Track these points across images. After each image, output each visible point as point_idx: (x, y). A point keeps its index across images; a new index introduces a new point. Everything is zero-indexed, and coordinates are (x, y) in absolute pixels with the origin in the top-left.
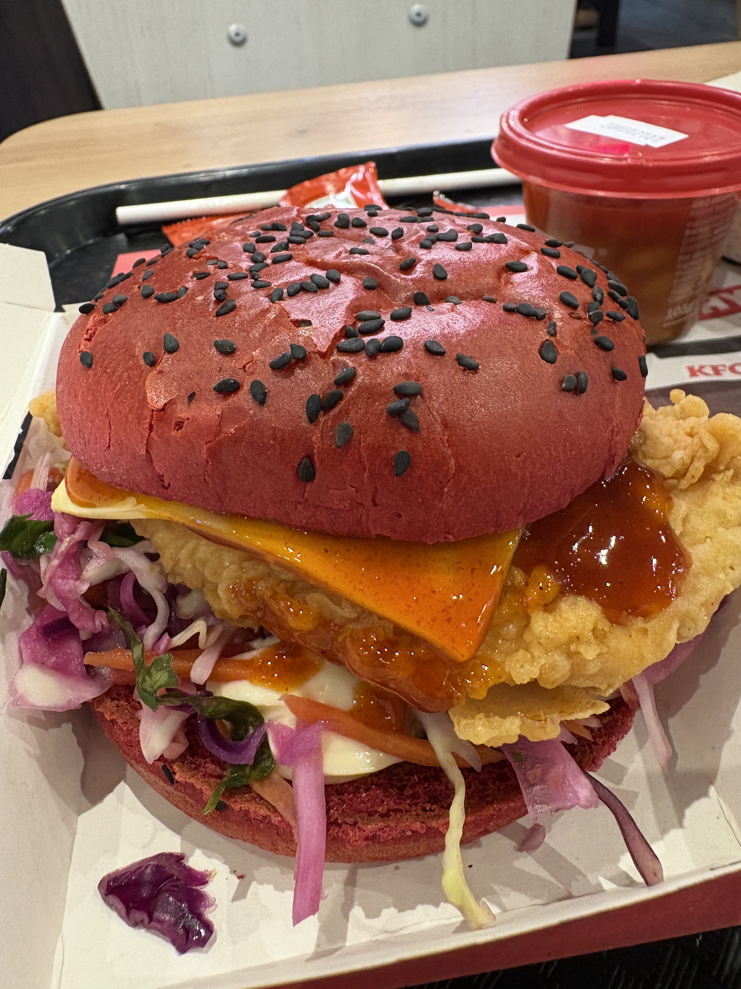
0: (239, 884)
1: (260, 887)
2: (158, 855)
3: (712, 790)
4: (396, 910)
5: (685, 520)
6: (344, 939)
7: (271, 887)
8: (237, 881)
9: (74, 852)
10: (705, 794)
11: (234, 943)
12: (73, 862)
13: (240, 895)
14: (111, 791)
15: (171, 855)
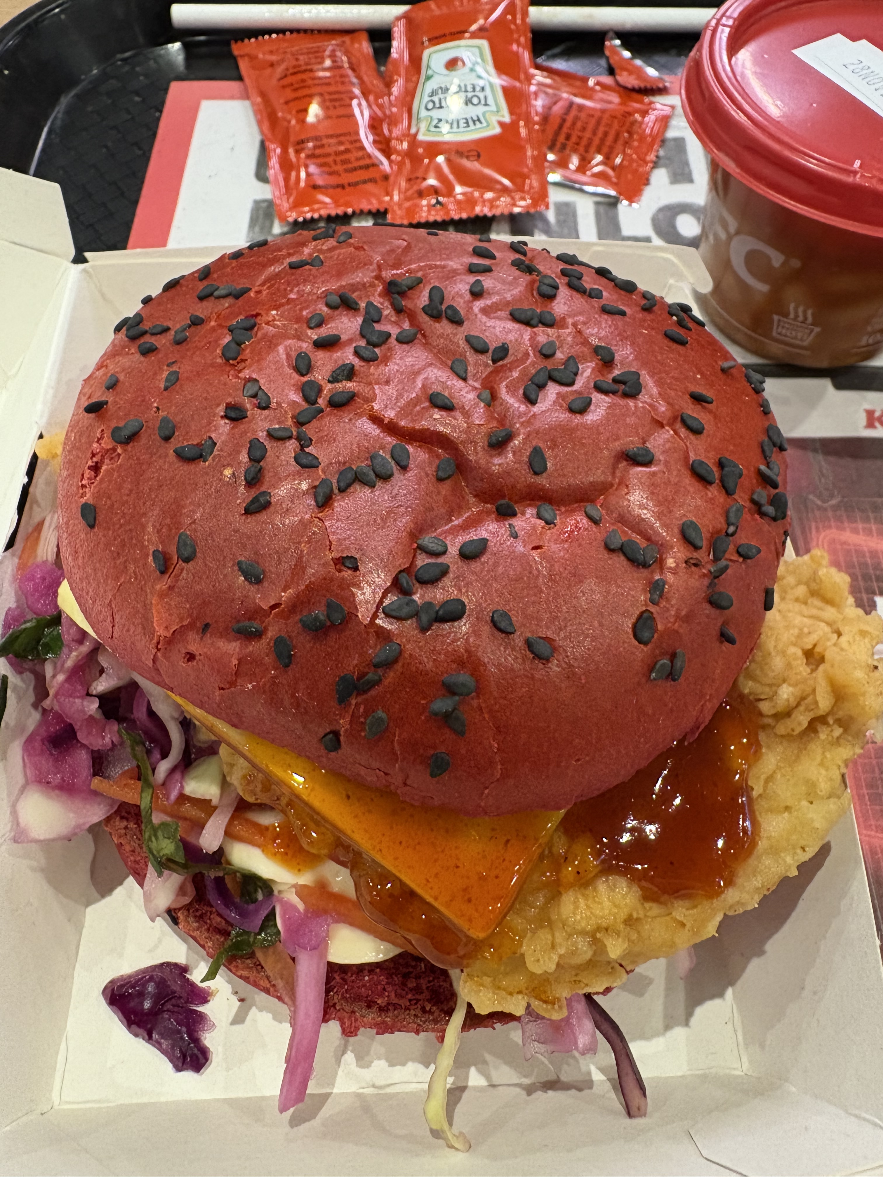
0: (240, 1007)
1: (259, 1014)
2: (162, 964)
3: (729, 993)
4: (387, 1064)
5: (770, 779)
6: (333, 1085)
7: (270, 1016)
8: (238, 1003)
9: (81, 948)
10: (720, 994)
11: (228, 1069)
12: (79, 958)
13: (239, 1019)
14: (121, 883)
15: (176, 965)
